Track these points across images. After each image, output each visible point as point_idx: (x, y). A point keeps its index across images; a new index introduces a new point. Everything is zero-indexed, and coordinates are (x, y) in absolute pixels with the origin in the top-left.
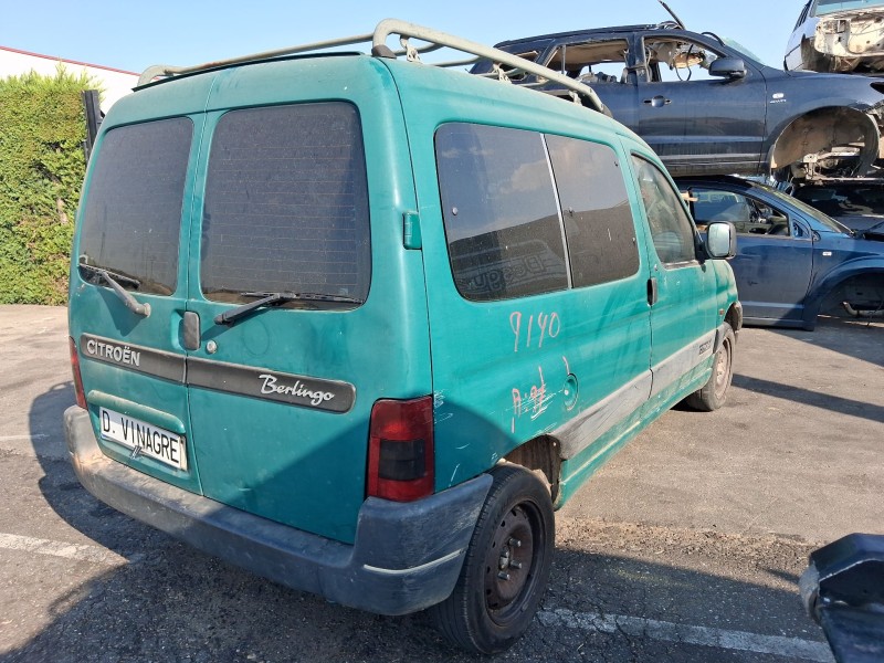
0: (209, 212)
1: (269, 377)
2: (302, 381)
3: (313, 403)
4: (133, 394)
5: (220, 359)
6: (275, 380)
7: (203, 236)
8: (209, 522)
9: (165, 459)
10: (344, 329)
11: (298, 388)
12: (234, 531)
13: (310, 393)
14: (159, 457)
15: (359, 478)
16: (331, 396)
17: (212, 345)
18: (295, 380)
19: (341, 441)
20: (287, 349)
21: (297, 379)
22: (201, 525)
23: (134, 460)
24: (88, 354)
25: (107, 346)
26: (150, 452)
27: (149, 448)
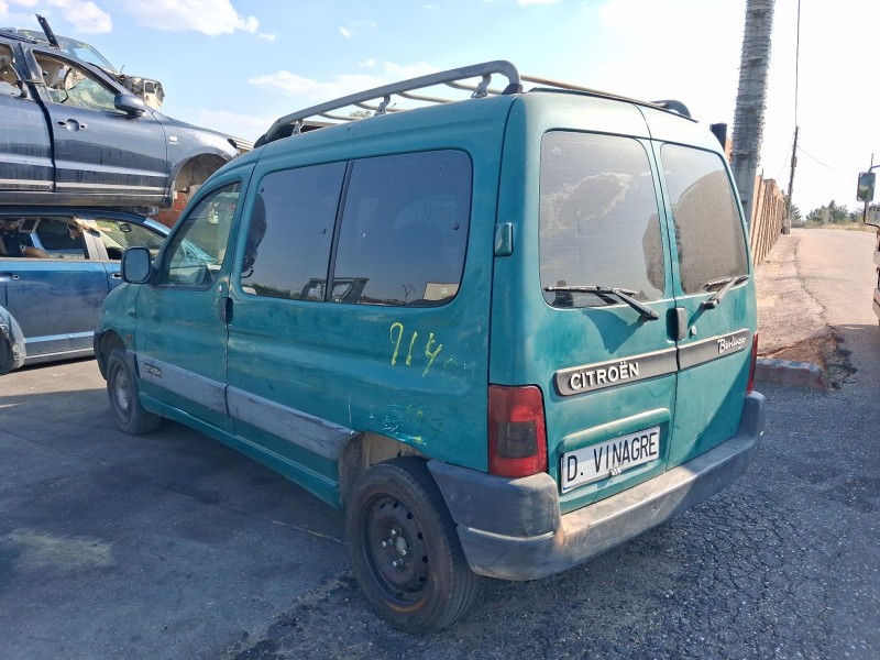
2: (734, 336)
3: (739, 348)
4: (624, 409)
5: (697, 340)
6: (725, 341)
9: (643, 459)
11: (734, 341)
13: (738, 342)
14: (638, 461)
16: (745, 339)
17: (694, 329)
18: (731, 337)
20: (725, 318)
23: (602, 490)
24: (571, 392)
25: (599, 371)
26: (627, 465)
27: (626, 461)
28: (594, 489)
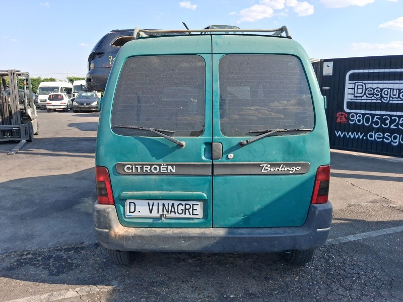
0: (224, 97)
1: (265, 165)
2: (284, 164)
3: (290, 172)
4: (165, 187)
5: (236, 161)
6: (269, 166)
7: (221, 109)
8: (229, 236)
9: (187, 215)
10: (304, 141)
11: (282, 167)
12: (247, 236)
13: (289, 168)
14: (183, 216)
15: (309, 198)
16: (300, 168)
17: (231, 156)
18: (280, 165)
19: (303, 185)
20: (274, 153)
21: (281, 164)
22: (223, 239)
23: (155, 223)
24: (124, 173)
25: (144, 167)
26: (173, 215)
27: (173, 213)
28: (151, 221)
